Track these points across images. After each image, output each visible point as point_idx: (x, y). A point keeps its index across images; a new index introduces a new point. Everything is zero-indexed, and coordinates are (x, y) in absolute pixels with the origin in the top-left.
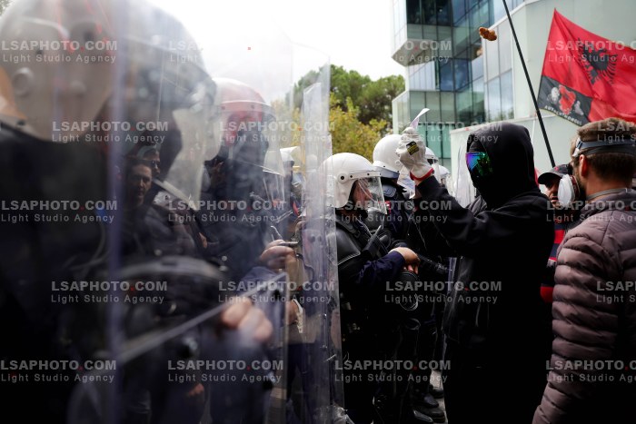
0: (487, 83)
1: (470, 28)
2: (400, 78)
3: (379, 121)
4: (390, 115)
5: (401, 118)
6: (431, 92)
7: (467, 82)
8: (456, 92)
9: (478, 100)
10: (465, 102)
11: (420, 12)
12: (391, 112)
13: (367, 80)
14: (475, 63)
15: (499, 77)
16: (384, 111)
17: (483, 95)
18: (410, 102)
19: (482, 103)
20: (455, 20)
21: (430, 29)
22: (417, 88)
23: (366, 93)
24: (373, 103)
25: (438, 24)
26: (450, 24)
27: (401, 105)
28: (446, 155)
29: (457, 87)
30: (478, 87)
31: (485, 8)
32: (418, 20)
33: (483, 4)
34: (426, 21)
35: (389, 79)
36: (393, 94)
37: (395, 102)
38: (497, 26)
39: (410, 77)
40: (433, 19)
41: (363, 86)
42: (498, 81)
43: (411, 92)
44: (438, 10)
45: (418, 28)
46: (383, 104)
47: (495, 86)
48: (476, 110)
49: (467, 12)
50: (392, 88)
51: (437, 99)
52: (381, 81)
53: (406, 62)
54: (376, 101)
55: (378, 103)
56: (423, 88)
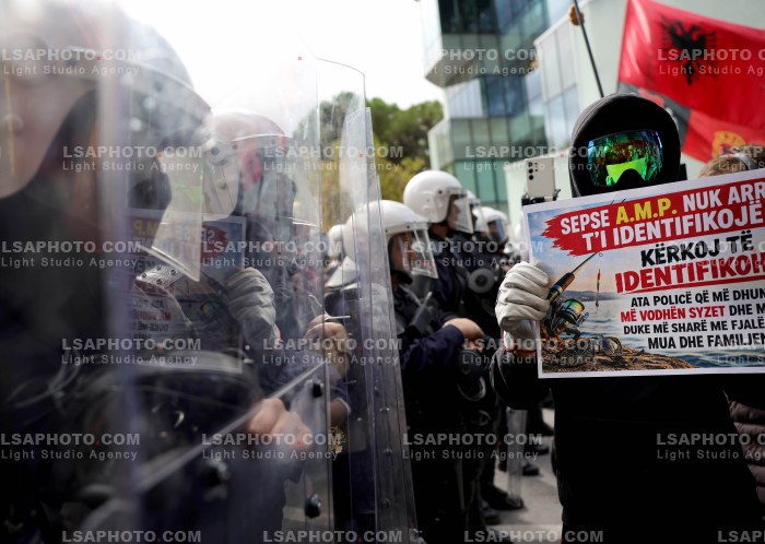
0: (548, 103)
1: (521, 34)
2: (437, 105)
3: (413, 159)
4: (427, 152)
5: (441, 154)
6: (477, 120)
7: (521, 104)
8: (509, 116)
9: (538, 126)
10: (520, 129)
11: (456, 19)
12: (427, 146)
13: (394, 109)
14: (530, 79)
15: (562, 94)
16: (419, 146)
17: (542, 118)
18: (452, 133)
19: (542, 130)
20: (501, 25)
21: (471, 38)
22: (459, 114)
23: (395, 126)
24: (405, 138)
25: (480, 32)
26: (494, 30)
27: (440, 138)
28: (501, 198)
29: (510, 110)
30: (536, 110)
31: (538, 9)
32: (453, 29)
33: (535, 4)
34: (465, 29)
35: (423, 106)
36: (429, 124)
37: (433, 135)
38: (555, 32)
39: (449, 101)
40: (473, 27)
41: (391, 116)
42: (560, 100)
43: (453, 121)
44: (479, 13)
45: (455, 39)
46: (417, 138)
47: (557, 107)
48: (536, 138)
49: (516, 16)
50: (427, 116)
51: (485, 127)
52: (413, 109)
53: (443, 82)
54: (408, 134)
55: (411, 138)
56: (466, 114)
